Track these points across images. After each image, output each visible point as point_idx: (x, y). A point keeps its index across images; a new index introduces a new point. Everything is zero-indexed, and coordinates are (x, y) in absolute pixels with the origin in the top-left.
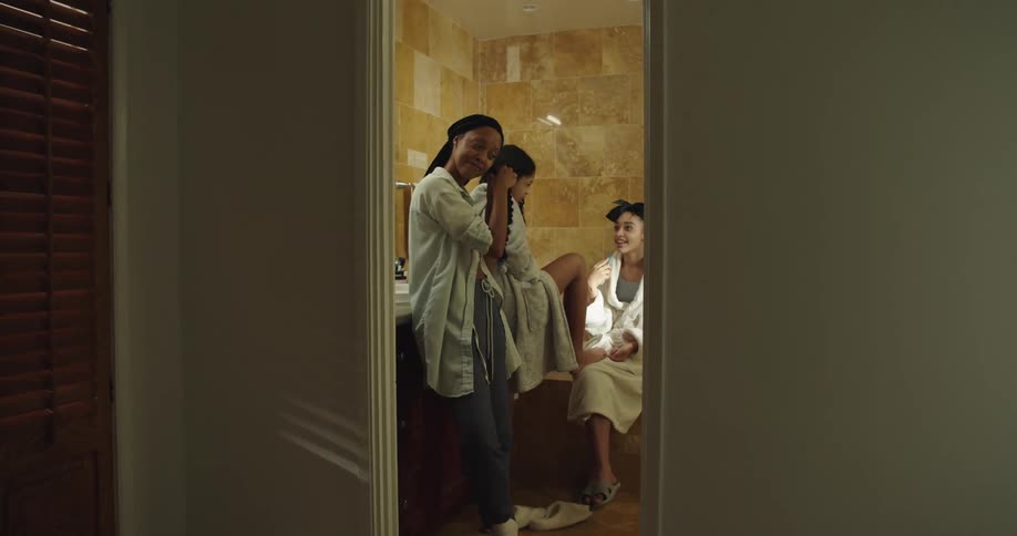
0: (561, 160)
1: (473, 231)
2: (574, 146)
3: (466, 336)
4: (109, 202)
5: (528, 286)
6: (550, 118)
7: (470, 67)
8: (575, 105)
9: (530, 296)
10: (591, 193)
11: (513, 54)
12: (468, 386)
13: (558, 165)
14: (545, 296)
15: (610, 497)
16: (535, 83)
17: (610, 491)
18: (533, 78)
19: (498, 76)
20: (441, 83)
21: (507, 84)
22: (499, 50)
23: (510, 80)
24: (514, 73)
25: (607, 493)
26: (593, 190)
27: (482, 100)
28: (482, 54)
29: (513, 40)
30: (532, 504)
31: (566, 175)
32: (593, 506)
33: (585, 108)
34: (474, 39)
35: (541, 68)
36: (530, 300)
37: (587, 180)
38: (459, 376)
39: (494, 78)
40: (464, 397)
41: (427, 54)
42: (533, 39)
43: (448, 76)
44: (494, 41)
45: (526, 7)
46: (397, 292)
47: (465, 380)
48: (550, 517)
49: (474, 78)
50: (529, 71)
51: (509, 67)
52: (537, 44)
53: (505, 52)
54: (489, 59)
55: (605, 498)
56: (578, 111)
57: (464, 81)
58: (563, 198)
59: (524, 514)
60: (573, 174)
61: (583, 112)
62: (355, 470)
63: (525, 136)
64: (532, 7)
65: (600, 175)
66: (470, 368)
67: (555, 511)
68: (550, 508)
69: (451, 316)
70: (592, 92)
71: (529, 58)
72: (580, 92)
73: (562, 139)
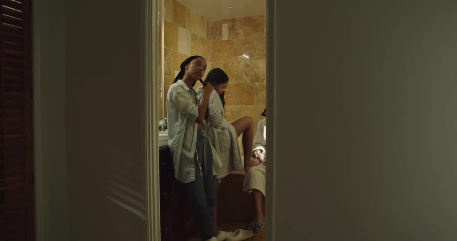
0: (246, 75)
1: (190, 110)
2: (252, 68)
3: (191, 155)
4: (32, 95)
5: (221, 131)
6: (244, 55)
7: (206, 33)
8: (252, 50)
9: (221, 136)
10: (259, 90)
11: (225, 27)
12: (192, 178)
13: (245, 77)
14: (229, 136)
15: (262, 227)
16: (235, 40)
17: (262, 225)
18: (234, 38)
19: (218, 37)
20: (191, 40)
21: (222, 41)
22: (219, 26)
23: (223, 39)
24: (225, 36)
25: (261, 226)
26: (260, 88)
27: (211, 48)
28: (211, 28)
29: (225, 21)
30: (227, 230)
31: (249, 82)
32: (255, 231)
33: (257, 52)
34: (207, 21)
35: (237, 34)
36: (221, 138)
37: (257, 84)
38: (189, 173)
39: (217, 38)
40: (191, 182)
41: (185, 27)
42: (233, 20)
43: (194, 38)
44: (216, 21)
45: (229, 6)
46: (160, 135)
47: (191, 175)
48: (235, 236)
49: (207, 38)
50: (232, 34)
51: (223, 33)
52: (235, 23)
53: (221, 26)
54: (214, 29)
55: (260, 228)
56: (253, 53)
57: (202, 39)
58: (247, 92)
59: (223, 234)
60: (251, 81)
61: (256, 53)
62: (139, 214)
63: (230, 64)
64: (232, 6)
65: (263, 81)
66: (194, 169)
67: (238, 233)
68: (235, 232)
69: (184, 146)
70: (260, 44)
71: (232, 29)
72: (254, 44)
73: (247, 65)
